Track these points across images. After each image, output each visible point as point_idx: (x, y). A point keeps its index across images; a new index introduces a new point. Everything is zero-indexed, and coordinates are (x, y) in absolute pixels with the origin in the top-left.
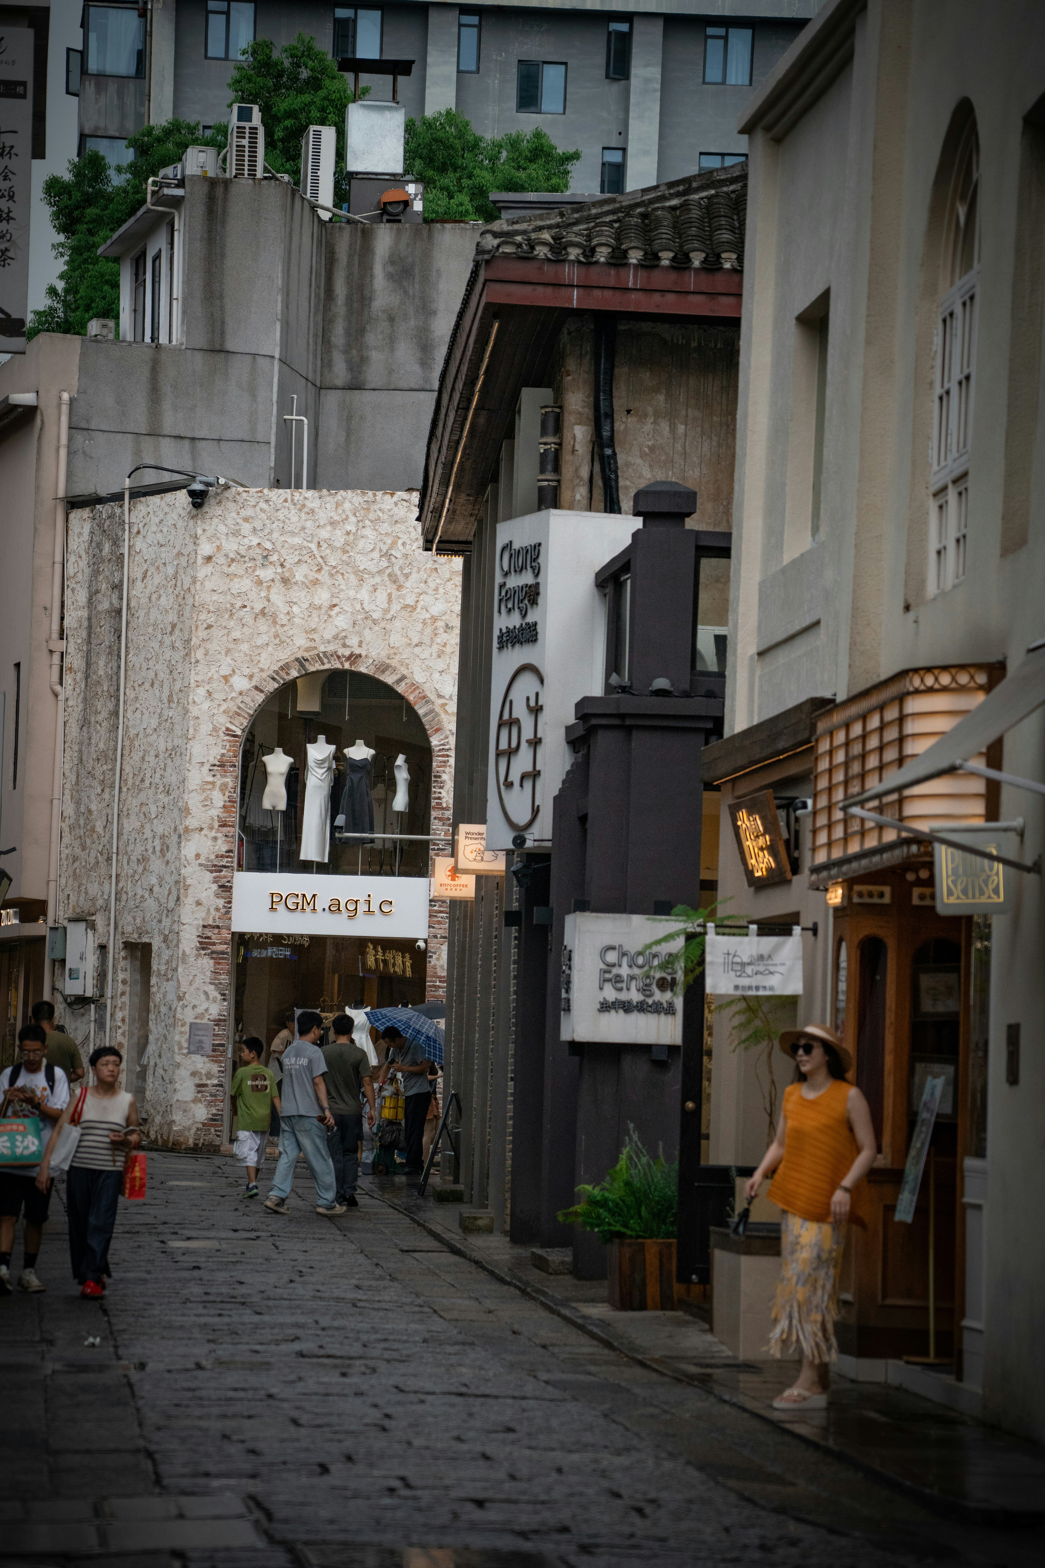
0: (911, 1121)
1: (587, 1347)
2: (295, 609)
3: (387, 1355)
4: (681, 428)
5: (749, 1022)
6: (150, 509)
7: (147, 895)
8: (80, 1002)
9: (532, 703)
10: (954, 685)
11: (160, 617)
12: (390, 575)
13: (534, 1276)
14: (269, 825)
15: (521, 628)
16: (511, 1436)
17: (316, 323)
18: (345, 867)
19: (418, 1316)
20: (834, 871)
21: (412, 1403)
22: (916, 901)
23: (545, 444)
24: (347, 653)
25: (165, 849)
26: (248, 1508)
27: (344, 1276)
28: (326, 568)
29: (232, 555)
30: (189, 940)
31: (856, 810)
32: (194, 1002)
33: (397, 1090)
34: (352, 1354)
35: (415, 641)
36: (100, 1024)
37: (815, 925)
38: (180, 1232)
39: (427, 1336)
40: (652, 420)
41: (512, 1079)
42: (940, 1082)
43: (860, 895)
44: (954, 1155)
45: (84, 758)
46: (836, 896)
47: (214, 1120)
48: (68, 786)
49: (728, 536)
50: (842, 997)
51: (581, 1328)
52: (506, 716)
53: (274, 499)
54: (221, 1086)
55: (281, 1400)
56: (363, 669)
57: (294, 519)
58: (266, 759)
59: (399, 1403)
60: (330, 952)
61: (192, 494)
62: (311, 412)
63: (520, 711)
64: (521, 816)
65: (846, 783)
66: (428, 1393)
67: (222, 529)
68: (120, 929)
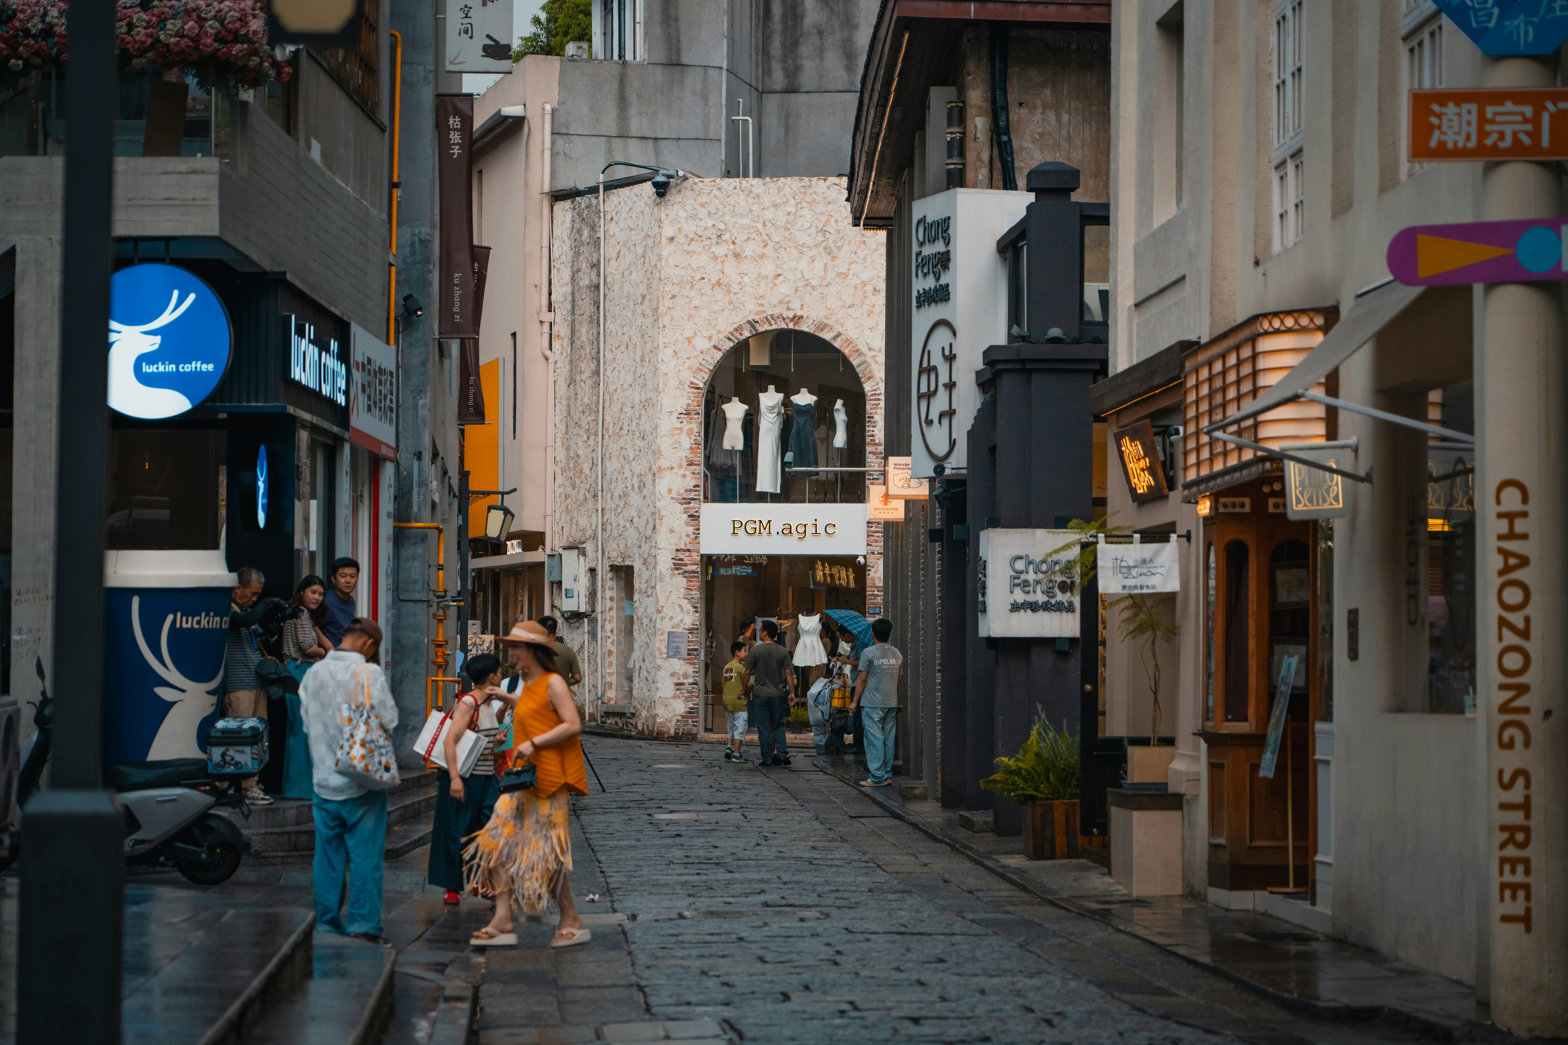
0: (1271, 694)
1: (1005, 891)
2: (746, 279)
3: (839, 903)
4: (1065, 117)
5: (1136, 615)
6: (621, 200)
7: (628, 525)
8: (575, 617)
9: (947, 353)
10: (1297, 327)
11: (632, 290)
12: (825, 248)
13: (962, 834)
14: (729, 463)
15: (936, 289)
16: (942, 966)
17: (757, 39)
18: (794, 497)
19: (864, 870)
20: (1203, 487)
21: (859, 942)
22: (1271, 509)
23: (951, 133)
24: (791, 315)
25: (642, 486)
26: (723, 1029)
27: (802, 839)
28: (771, 244)
29: (691, 236)
30: (665, 562)
31: (1219, 434)
32: (671, 614)
33: (845, 683)
34: (809, 903)
35: (848, 303)
36: (593, 635)
37: (1189, 532)
38: (664, 806)
39: (873, 886)
40: (1040, 111)
41: (939, 671)
42: (1294, 661)
43: (1225, 506)
44: (1307, 720)
45: (572, 411)
46: (1205, 508)
47: (691, 712)
48: (559, 435)
49: (1107, 206)
50: (1212, 592)
51: (1001, 876)
52: (925, 364)
53: (726, 187)
54: (696, 684)
55: (750, 942)
56: (805, 328)
57: (743, 203)
58: (725, 407)
59: (849, 942)
60: (784, 568)
61: (656, 185)
62: (755, 113)
63: (937, 360)
64: (941, 449)
65: (1211, 412)
66: (873, 933)
67: (682, 213)
68: (606, 555)
